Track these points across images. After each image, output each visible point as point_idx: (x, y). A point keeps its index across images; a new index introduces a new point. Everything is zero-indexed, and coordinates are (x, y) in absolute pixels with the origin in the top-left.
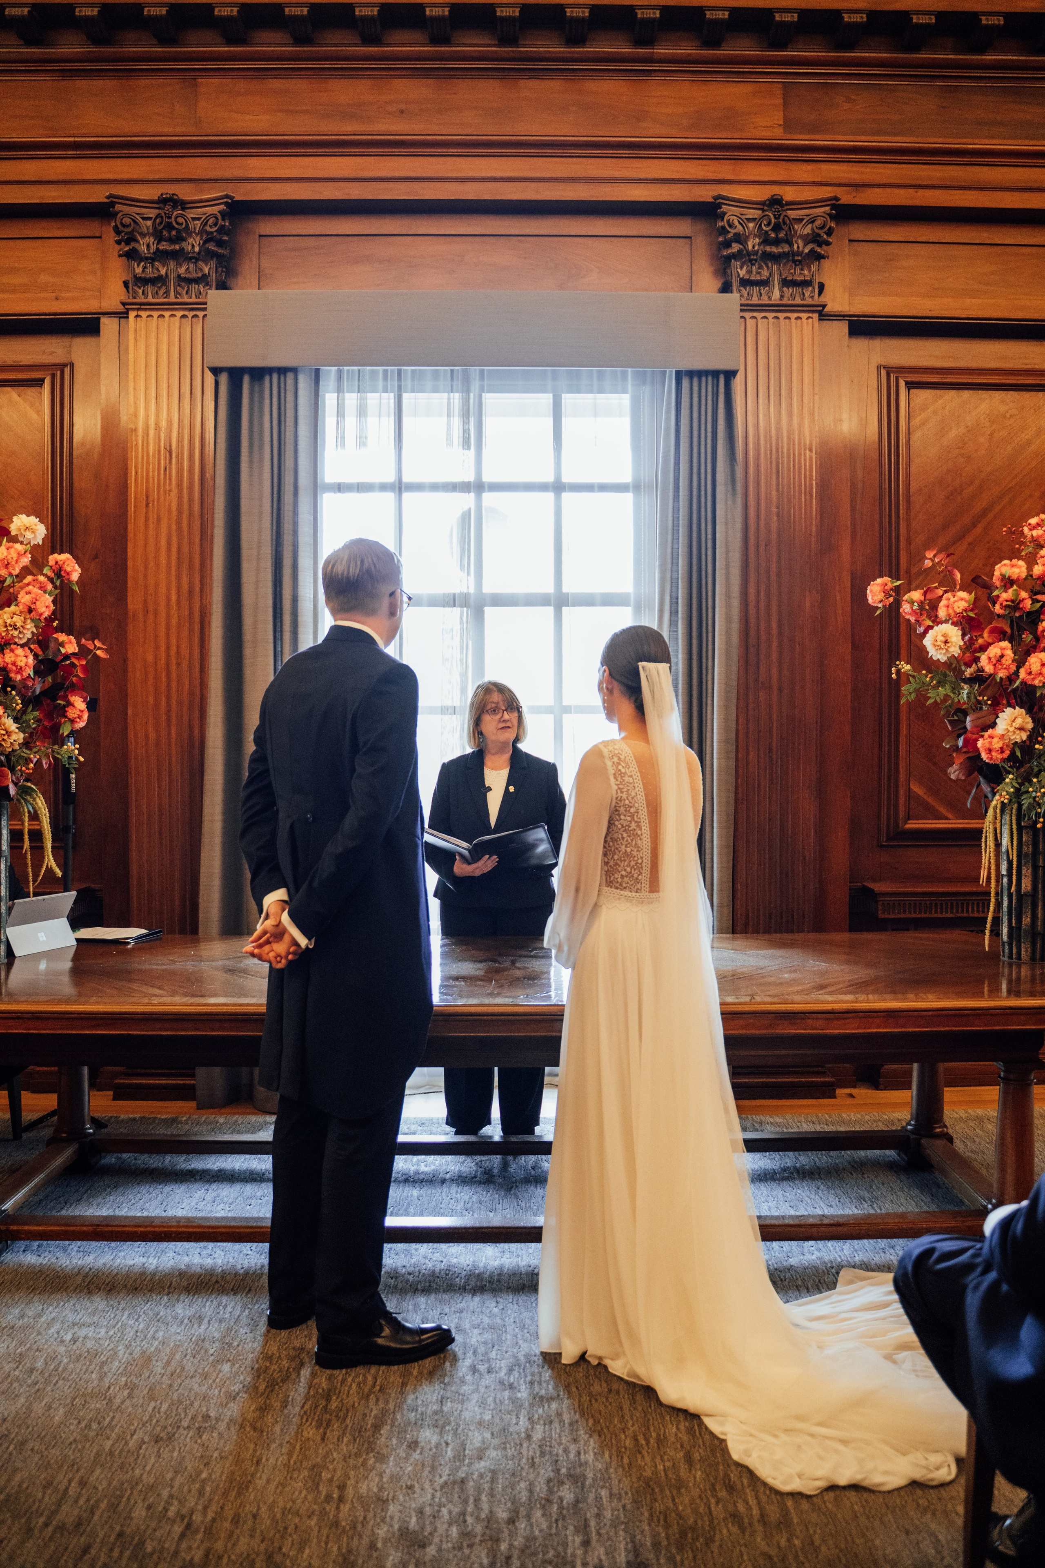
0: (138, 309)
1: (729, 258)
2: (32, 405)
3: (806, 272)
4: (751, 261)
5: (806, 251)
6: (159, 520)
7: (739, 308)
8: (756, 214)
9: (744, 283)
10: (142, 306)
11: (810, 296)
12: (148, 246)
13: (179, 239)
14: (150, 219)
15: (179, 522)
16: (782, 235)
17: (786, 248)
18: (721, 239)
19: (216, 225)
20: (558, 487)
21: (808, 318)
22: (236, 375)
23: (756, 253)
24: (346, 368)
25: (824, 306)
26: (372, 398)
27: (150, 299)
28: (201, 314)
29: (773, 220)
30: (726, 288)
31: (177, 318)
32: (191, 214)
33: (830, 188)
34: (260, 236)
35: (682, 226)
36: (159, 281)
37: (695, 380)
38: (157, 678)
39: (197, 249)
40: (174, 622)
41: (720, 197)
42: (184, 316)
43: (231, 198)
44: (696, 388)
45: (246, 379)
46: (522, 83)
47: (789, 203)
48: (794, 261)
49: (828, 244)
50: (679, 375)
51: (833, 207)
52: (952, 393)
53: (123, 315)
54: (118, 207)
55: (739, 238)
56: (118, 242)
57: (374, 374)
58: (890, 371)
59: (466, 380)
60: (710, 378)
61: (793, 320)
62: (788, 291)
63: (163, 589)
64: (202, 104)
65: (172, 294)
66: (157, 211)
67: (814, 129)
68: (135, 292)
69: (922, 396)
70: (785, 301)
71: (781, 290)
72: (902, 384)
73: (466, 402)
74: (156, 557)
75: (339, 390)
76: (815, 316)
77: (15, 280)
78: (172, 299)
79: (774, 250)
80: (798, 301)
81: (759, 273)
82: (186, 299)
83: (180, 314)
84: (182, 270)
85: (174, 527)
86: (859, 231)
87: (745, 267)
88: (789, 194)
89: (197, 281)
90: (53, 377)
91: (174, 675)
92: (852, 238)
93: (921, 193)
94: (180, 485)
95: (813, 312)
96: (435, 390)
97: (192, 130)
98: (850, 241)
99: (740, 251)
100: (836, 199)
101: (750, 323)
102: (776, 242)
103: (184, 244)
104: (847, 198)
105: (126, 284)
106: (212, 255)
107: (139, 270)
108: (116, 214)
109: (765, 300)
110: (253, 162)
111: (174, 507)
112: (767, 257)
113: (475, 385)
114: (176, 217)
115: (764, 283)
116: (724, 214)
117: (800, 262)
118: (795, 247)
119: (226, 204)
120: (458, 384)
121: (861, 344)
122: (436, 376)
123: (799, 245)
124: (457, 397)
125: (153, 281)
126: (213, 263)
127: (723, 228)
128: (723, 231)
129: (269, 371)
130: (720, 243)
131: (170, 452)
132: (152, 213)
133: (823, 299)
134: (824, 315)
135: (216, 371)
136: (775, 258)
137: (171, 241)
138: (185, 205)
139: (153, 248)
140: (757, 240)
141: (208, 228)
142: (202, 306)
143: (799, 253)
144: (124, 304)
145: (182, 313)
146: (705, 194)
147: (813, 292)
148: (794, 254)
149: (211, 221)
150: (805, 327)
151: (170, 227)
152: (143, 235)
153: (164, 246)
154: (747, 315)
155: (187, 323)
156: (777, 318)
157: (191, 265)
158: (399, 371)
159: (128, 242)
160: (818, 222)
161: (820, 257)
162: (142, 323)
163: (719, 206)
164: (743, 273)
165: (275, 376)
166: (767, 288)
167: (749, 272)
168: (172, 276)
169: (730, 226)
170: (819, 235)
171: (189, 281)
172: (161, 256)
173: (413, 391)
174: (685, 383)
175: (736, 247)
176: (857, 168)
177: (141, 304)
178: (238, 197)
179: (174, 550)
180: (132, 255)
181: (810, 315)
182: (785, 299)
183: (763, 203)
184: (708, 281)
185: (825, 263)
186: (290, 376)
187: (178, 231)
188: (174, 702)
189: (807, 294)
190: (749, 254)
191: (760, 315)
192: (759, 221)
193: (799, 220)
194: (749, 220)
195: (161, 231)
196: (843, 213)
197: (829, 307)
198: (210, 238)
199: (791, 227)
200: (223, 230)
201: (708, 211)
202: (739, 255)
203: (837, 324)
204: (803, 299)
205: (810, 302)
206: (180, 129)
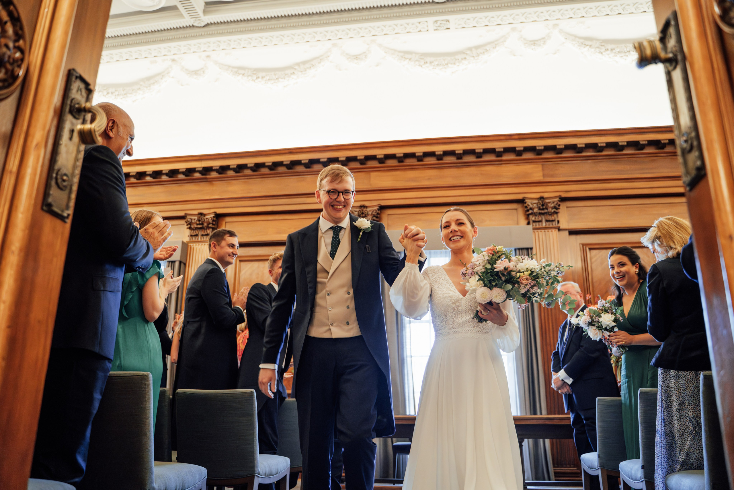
3: (553, 217)
4: (535, 215)
5: (553, 211)
7: (532, 229)
8: (536, 201)
9: (534, 222)
11: (555, 224)
16: (544, 207)
17: (546, 211)
18: (526, 209)
19: (376, 212)
21: (554, 231)
23: (537, 213)
25: (559, 227)
29: (541, 203)
30: (528, 223)
32: (368, 209)
33: (559, 193)
34: (388, 215)
35: (514, 206)
37: (521, 251)
41: (524, 198)
43: (380, 205)
44: (521, 253)
46: (464, 169)
47: (546, 198)
48: (549, 215)
49: (559, 209)
50: (515, 250)
51: (560, 198)
55: (531, 209)
58: (583, 245)
60: (525, 250)
61: (550, 232)
62: (548, 223)
64: (372, 179)
67: (552, 176)
69: (594, 252)
70: (547, 226)
71: (546, 223)
72: (588, 249)
76: (557, 230)
79: (543, 212)
80: (551, 226)
81: (538, 219)
86: (569, 204)
88: (546, 195)
96: (441, 257)
97: (369, 187)
98: (566, 207)
100: (560, 196)
101: (537, 233)
102: (543, 209)
104: (564, 195)
109: (541, 226)
110: (386, 195)
112: (540, 214)
115: (540, 221)
116: (526, 202)
117: (551, 215)
119: (379, 207)
121: (573, 237)
123: (550, 210)
128: (526, 207)
130: (526, 211)
132: (358, 210)
133: (559, 225)
134: (559, 229)
136: (543, 214)
138: (366, 207)
140: (537, 209)
141: (374, 213)
143: (550, 212)
146: (520, 197)
148: (549, 212)
149: (375, 211)
150: (554, 233)
151: (363, 213)
154: (536, 231)
156: (545, 231)
158: (430, 252)
160: (556, 203)
161: (557, 213)
163: (525, 200)
164: (533, 219)
166: (541, 223)
167: (535, 218)
169: (528, 205)
170: (556, 207)
173: (434, 257)
175: (530, 211)
176: (566, 186)
178: (382, 204)
183: (537, 198)
184: (523, 221)
185: (559, 214)
187: (365, 215)
190: (535, 213)
191: (539, 231)
192: (537, 204)
193: (549, 203)
194: (534, 203)
195: (360, 215)
196: (563, 200)
197: (561, 227)
198: (374, 216)
199: (547, 205)
200: (378, 214)
201: (521, 201)
202: (532, 214)
203: (564, 232)
204: (553, 225)
205: (555, 226)
206: (366, 187)
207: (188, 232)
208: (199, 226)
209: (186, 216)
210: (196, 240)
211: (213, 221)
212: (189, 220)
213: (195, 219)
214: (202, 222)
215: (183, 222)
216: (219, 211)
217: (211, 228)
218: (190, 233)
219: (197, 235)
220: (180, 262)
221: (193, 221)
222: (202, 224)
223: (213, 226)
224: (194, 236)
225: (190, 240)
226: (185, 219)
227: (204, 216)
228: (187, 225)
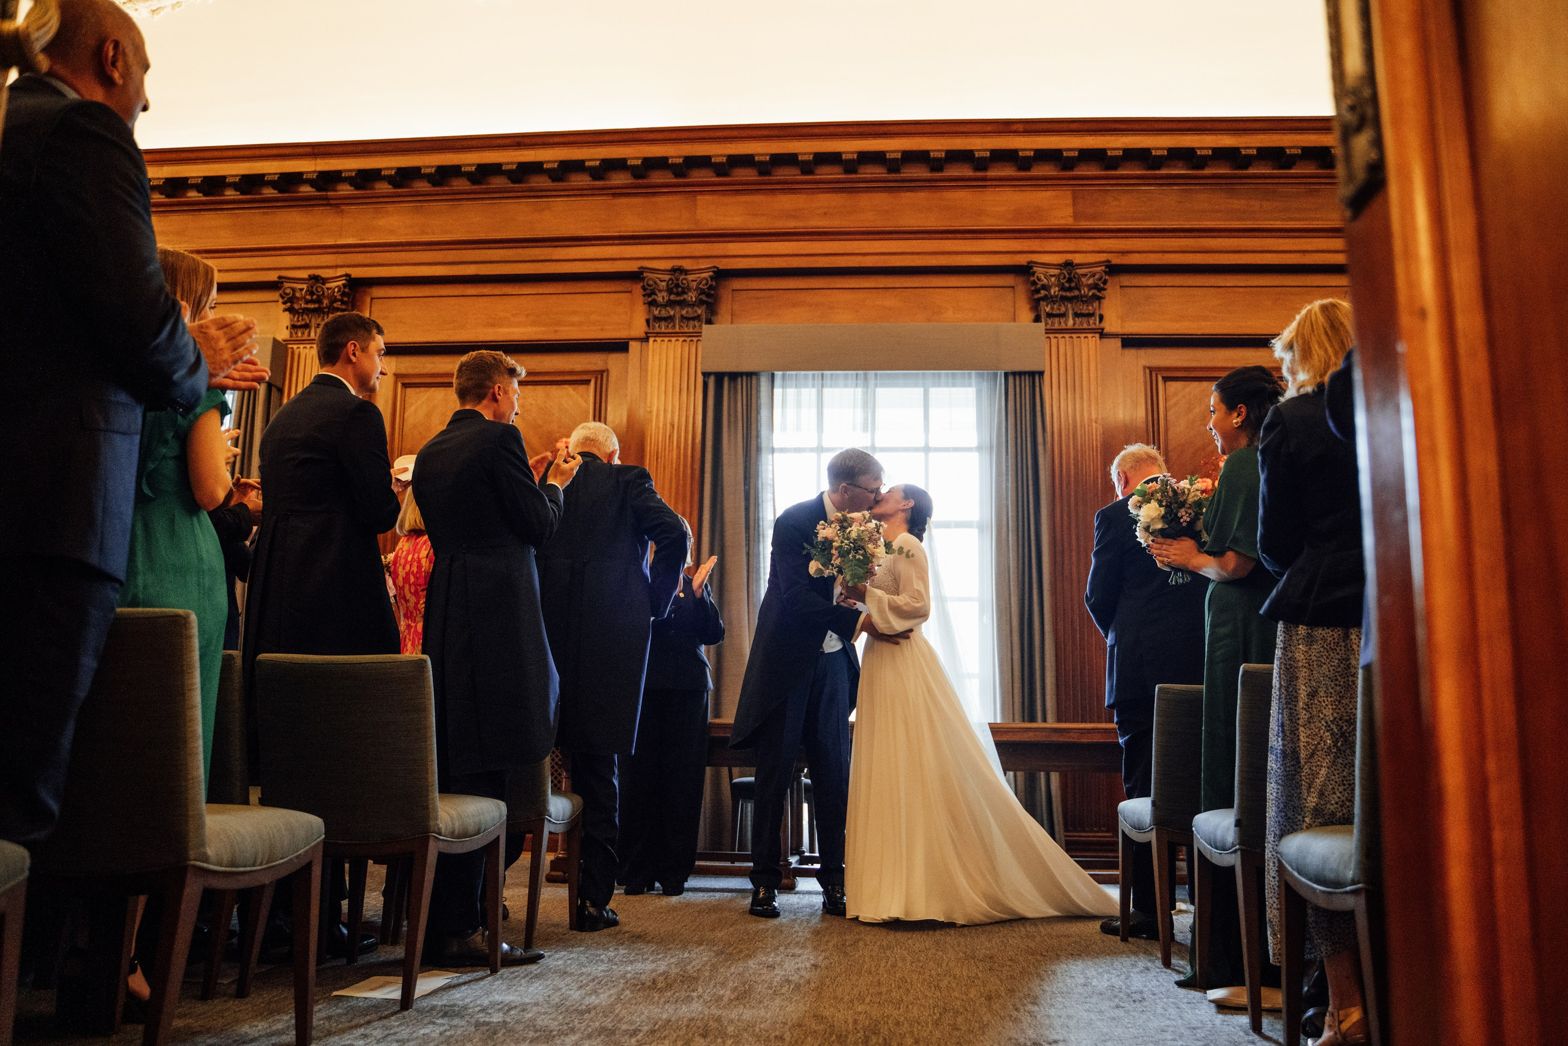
0: (655, 337)
1: (1038, 300)
2: (582, 396)
3: (1090, 308)
4: (1053, 301)
5: (1090, 294)
6: (664, 469)
7: (1044, 332)
8: (1057, 272)
9: (1049, 315)
10: (658, 334)
11: (1094, 322)
12: (663, 298)
13: (683, 292)
14: (664, 281)
15: (677, 470)
16: (1073, 285)
17: (1076, 293)
18: (1033, 288)
19: (706, 284)
20: (927, 449)
21: (1092, 337)
22: (719, 377)
23: (1056, 296)
24: (788, 372)
25: (1103, 329)
26: (805, 391)
27: (663, 330)
28: (695, 339)
29: (1067, 276)
30: (1037, 319)
31: (680, 343)
32: (690, 277)
33: (1105, 255)
34: (732, 290)
35: (1008, 280)
36: (669, 319)
37: (1017, 378)
39: (694, 299)
41: (1031, 262)
42: (685, 341)
43: (717, 268)
44: (1018, 383)
45: (726, 379)
46: (902, 194)
47: (1077, 265)
48: (1082, 301)
49: (1105, 289)
50: (1006, 375)
51: (1107, 267)
52: (1195, 384)
53: (645, 339)
54: (645, 274)
55: (1044, 287)
56: (644, 296)
57: (806, 376)
58: (1152, 370)
59: (866, 378)
60: (1027, 378)
61: (1082, 339)
62: (1078, 320)
64: (699, 211)
65: (677, 326)
66: (669, 277)
67: (1094, 218)
68: (654, 326)
69: (1173, 386)
70: (1077, 326)
71: (1074, 319)
72: (1160, 379)
73: (865, 394)
75: (783, 387)
76: (1097, 336)
77: (576, 319)
78: (677, 330)
79: (1068, 294)
80: (1085, 326)
81: (1059, 309)
82: (686, 330)
83: (681, 339)
84: (684, 312)
85: (674, 473)
86: (1126, 280)
87: (1049, 306)
88: (1078, 259)
89: (693, 319)
90: (596, 378)
92: (1122, 284)
93: (1167, 256)
94: (678, 447)
95: (1095, 333)
96: (846, 386)
97: (693, 227)
98: (1121, 287)
99: (1046, 296)
100: (1108, 261)
101: (1054, 341)
102: (1070, 289)
103: (685, 296)
104: (1116, 260)
105: (648, 321)
106: (701, 303)
107: (656, 312)
108: (644, 278)
109: (1063, 326)
110: (730, 246)
111: (675, 461)
112: (1064, 299)
113: (872, 382)
114: (681, 280)
115: (1063, 315)
116: (1035, 272)
117: (1086, 301)
118: (1082, 292)
119: (714, 272)
120: (860, 382)
121: (1131, 353)
122: (846, 377)
123: (1085, 291)
124: (859, 390)
125: (665, 319)
126: (703, 308)
127: (1034, 281)
128: (1034, 283)
129: (741, 374)
130: (1033, 291)
131: (673, 426)
132: (667, 277)
133: (1102, 325)
134: (1103, 335)
135: (705, 374)
136: (1070, 300)
137: (678, 294)
138: (686, 272)
139: (666, 299)
140: (1057, 289)
141: (701, 286)
142: (698, 334)
143: (1086, 296)
144: (646, 333)
145: (683, 339)
146: (1022, 260)
147: (1095, 320)
148: (1082, 296)
149: (704, 282)
150: (1090, 343)
151: (677, 286)
152: (660, 291)
153: (673, 297)
154: (1051, 336)
155: (686, 346)
156: (1071, 337)
157: (690, 310)
158: (822, 375)
159: (649, 296)
160: (1097, 277)
161: (1099, 299)
162: (657, 345)
163: (1031, 268)
164: (1048, 309)
165: (744, 378)
166: (1064, 319)
167: (1052, 308)
168: (678, 316)
169: (1039, 279)
170: (1097, 284)
171: (689, 319)
172: (671, 304)
173: (831, 386)
174: (1011, 379)
175: (1043, 293)
176: (1124, 241)
177: (658, 333)
178: (721, 267)
179: (674, 487)
180: (653, 304)
181: (1093, 335)
183: (1059, 265)
184: (1025, 314)
185: (1105, 302)
186: (754, 378)
187: (683, 288)
189: (1091, 322)
190: (1052, 297)
191: (1059, 335)
192: (1057, 276)
193: (1084, 275)
194: (1051, 276)
195: (672, 289)
196: (1114, 270)
197: (1107, 330)
198: (702, 292)
199: (1079, 280)
200: (711, 287)
201: (1024, 271)
202: (1045, 298)
203: (1113, 341)
204: (1089, 325)
205: (1094, 326)
206: (686, 227)
207: (286, 319)
208: (312, 306)
209: (282, 283)
210: (305, 337)
211: (344, 294)
212: (288, 291)
213: (301, 290)
214: (318, 296)
215: (275, 295)
216: (357, 273)
218: (292, 321)
219: (306, 326)
220: (270, 385)
221: (298, 295)
222: (319, 301)
223: (344, 307)
224: (301, 327)
225: (291, 336)
226: (280, 288)
227: (324, 284)
228: (284, 303)
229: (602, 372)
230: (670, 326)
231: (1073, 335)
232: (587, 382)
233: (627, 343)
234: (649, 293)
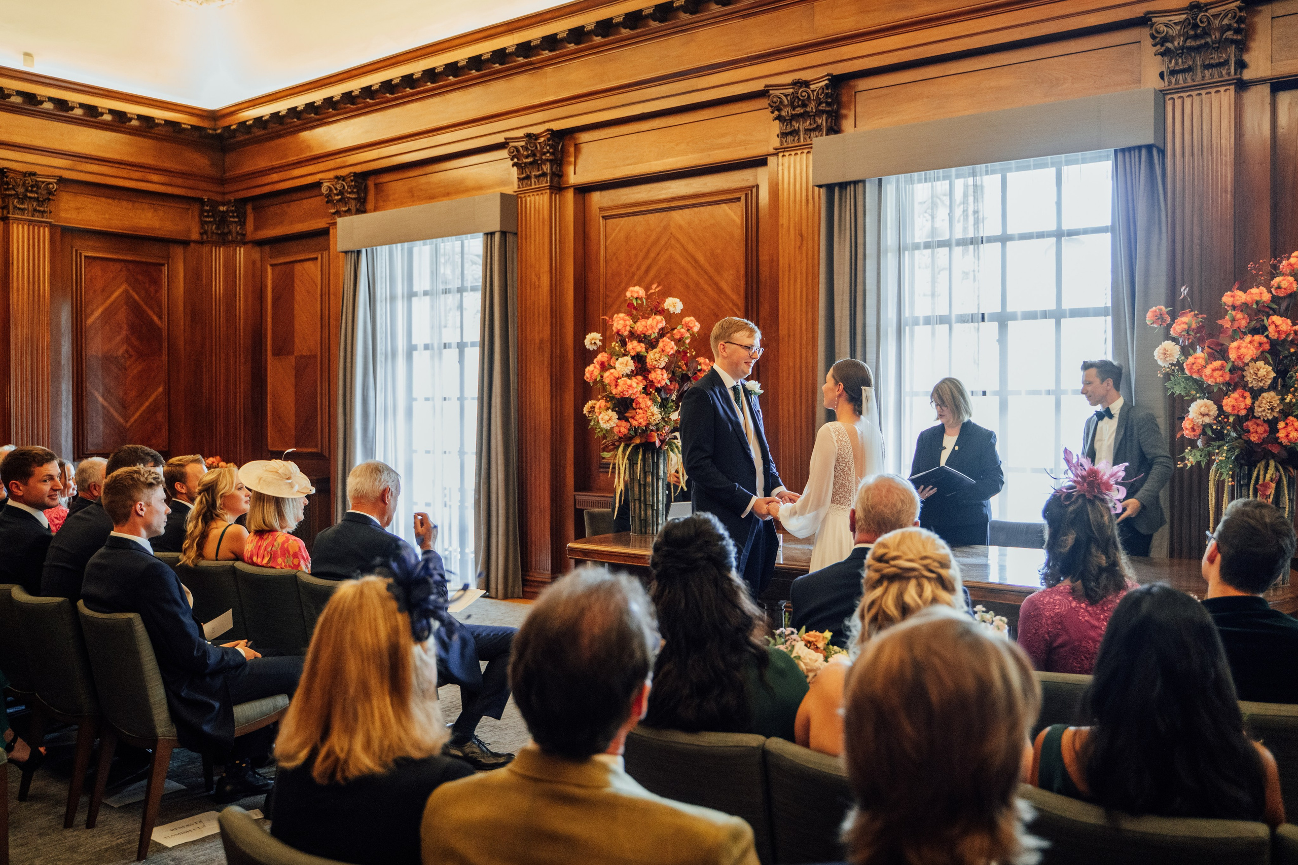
0: (784, 152)
1: (1161, 56)
4: (1177, 55)
5: (1223, 38)
6: (795, 281)
8: (1180, 18)
10: (785, 149)
12: (788, 112)
13: (804, 105)
14: (788, 95)
15: (807, 280)
16: (1201, 31)
17: (1205, 40)
18: (1158, 40)
19: (825, 93)
20: (1059, 234)
21: (1225, 91)
22: (830, 188)
23: (1181, 48)
25: (1241, 78)
27: (790, 145)
29: (1193, 21)
31: (804, 155)
32: (810, 89)
34: (855, 92)
36: (794, 133)
38: (795, 377)
39: (814, 110)
40: (804, 341)
41: (1151, 12)
43: (833, 74)
45: (837, 190)
47: (1206, 5)
51: (1243, 1)
53: (777, 155)
54: (771, 92)
55: (1167, 39)
56: (773, 111)
61: (1213, 93)
62: (1207, 73)
63: (798, 321)
64: (817, 18)
65: (802, 140)
66: (791, 91)
68: (782, 141)
70: (1206, 80)
71: (1202, 73)
74: (795, 303)
76: (1235, 86)
77: (725, 140)
78: (802, 142)
79: (1195, 43)
80: (1216, 78)
81: (1186, 63)
82: (808, 142)
83: (806, 151)
84: (807, 124)
85: (804, 282)
86: (1280, 9)
87: (1173, 61)
89: (814, 130)
90: (746, 195)
91: (804, 373)
92: (1274, 16)
94: (807, 257)
95: (1229, 85)
97: (812, 36)
99: (1169, 49)
102: (1199, 37)
103: (807, 108)
105: (779, 136)
106: (823, 112)
107: (785, 127)
108: (770, 95)
109: (1189, 82)
110: (844, 49)
111: (804, 271)
112: (1191, 50)
114: (801, 93)
115: (1190, 69)
116: (1154, 23)
117: (1218, 48)
118: (1213, 37)
123: (1216, 35)
125: (791, 133)
126: (824, 117)
127: (1152, 35)
128: (1153, 37)
129: (848, 183)
130: (1158, 43)
131: (802, 237)
132: (789, 92)
133: (1242, 73)
134: (1241, 85)
135: (818, 186)
136: (1197, 49)
137: (800, 107)
138: (806, 84)
139: (791, 113)
140: (1181, 39)
141: (820, 96)
142: (810, 146)
143: (1218, 41)
144: (776, 149)
146: (1137, 12)
147: (1231, 68)
149: (821, 91)
150: (1223, 97)
151: (799, 98)
152: (785, 106)
153: (796, 111)
156: (1200, 94)
157: (812, 121)
159: (776, 111)
160: (1230, 15)
162: (786, 159)
163: (1149, 19)
164: (1171, 65)
165: (852, 186)
166: (1191, 73)
167: (1176, 64)
169: (1159, 31)
170: (1233, 25)
171: (811, 130)
172: (795, 117)
175: (1166, 46)
177: (784, 148)
178: (836, 73)
179: (804, 297)
180: (780, 119)
181: (1228, 87)
182: (1207, 78)
183: (1185, 9)
184: (1156, 69)
185: (1249, 44)
186: (861, 186)
187: (803, 101)
188: (804, 391)
189: (1224, 72)
190: (1175, 50)
191: (1184, 95)
192: (1182, 24)
195: (794, 102)
198: (822, 102)
199: (1208, 24)
200: (828, 95)
201: (1144, 22)
203: (1259, 87)
204: (1222, 76)
205: (1227, 78)
206: (806, 37)
207: (515, 173)
208: (530, 160)
209: (508, 143)
210: (528, 187)
211: (550, 146)
213: (522, 147)
214: (532, 151)
215: (504, 153)
216: (557, 126)
217: (547, 160)
218: (519, 174)
219: (528, 177)
220: (503, 234)
222: (534, 155)
223: (551, 158)
224: (524, 179)
225: (519, 188)
226: (506, 148)
227: (537, 139)
228: (512, 159)
229: (751, 188)
230: (797, 138)
231: (1201, 92)
232: (739, 199)
233: (766, 159)
234: (777, 107)
